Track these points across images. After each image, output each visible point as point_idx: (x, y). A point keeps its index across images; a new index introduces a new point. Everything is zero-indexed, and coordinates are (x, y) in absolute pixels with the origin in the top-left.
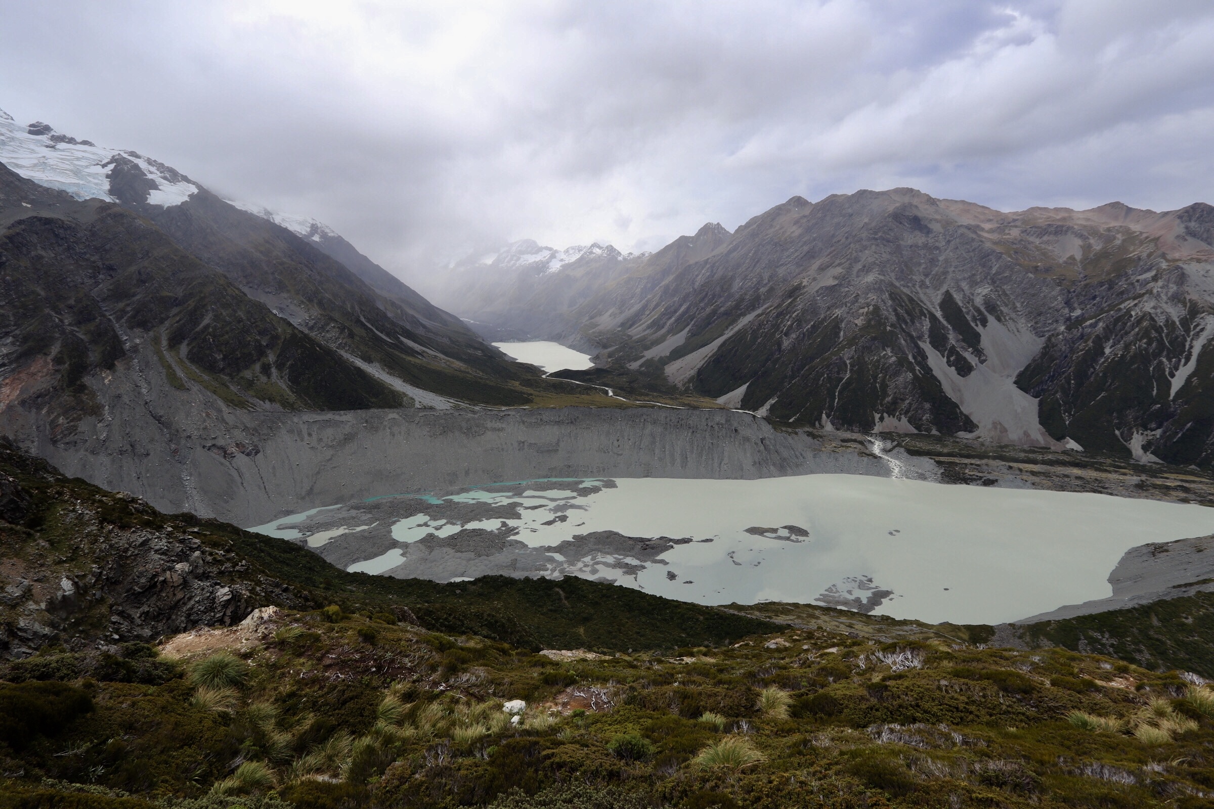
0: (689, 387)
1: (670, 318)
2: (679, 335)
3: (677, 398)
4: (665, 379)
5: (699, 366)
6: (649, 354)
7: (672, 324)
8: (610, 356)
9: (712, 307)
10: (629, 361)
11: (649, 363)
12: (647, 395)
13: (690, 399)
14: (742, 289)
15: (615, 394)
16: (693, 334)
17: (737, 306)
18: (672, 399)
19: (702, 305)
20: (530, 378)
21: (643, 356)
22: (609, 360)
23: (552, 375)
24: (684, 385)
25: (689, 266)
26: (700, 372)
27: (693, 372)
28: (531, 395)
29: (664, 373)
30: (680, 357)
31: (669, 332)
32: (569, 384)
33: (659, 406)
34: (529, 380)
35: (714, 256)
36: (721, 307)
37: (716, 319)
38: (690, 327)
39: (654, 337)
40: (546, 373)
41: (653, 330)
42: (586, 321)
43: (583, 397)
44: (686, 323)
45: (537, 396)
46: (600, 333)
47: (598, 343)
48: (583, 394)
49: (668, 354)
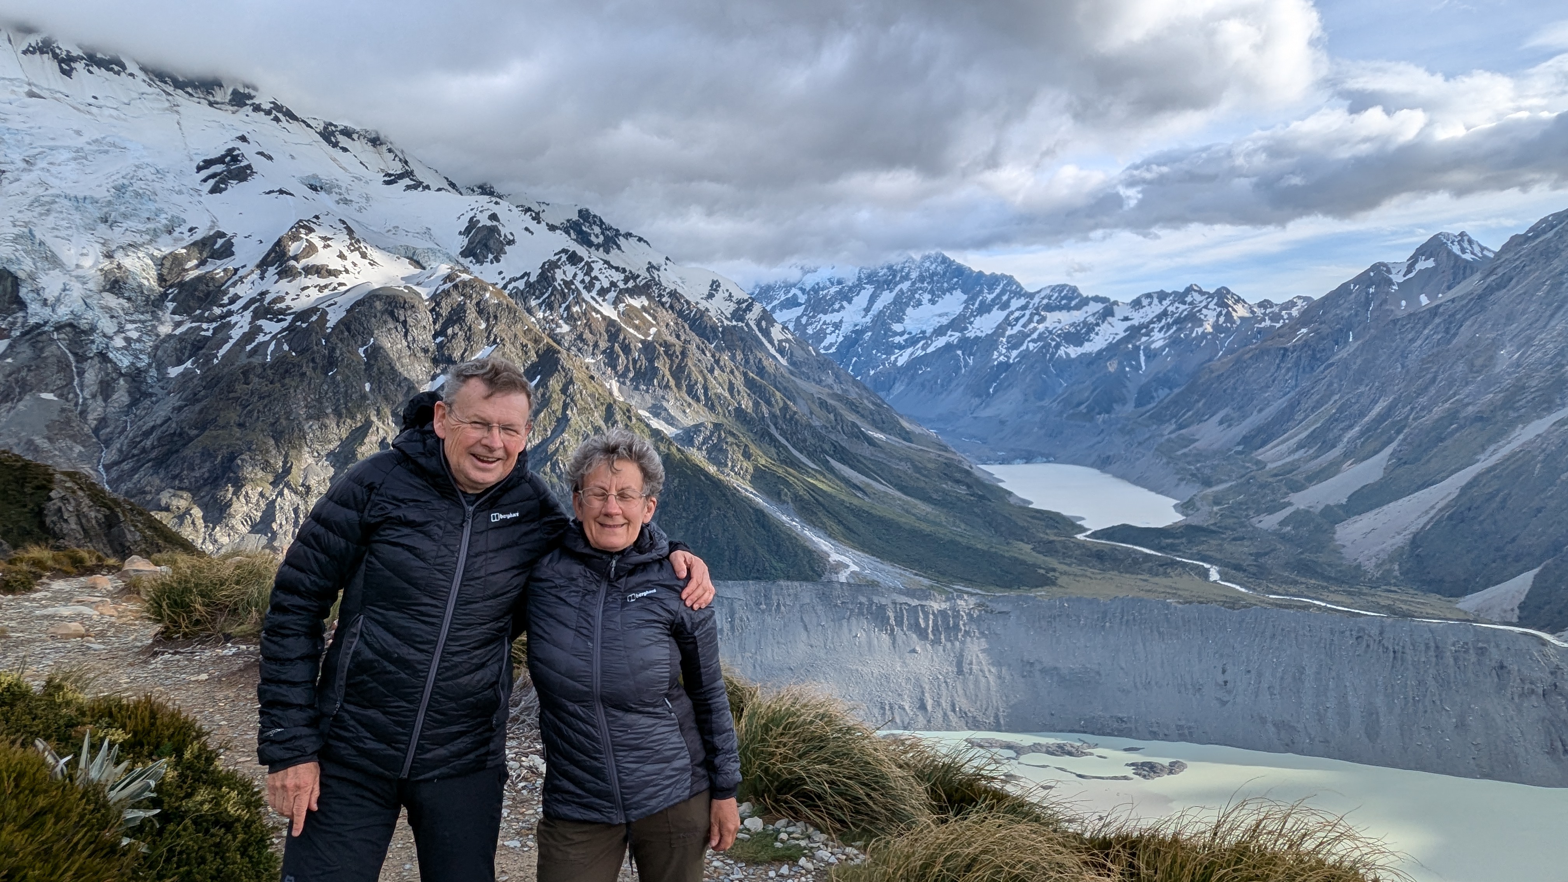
0: (1389, 571)
1: (1351, 427)
3: (1361, 593)
4: (1336, 551)
5: (1413, 529)
6: (1301, 501)
7: (1352, 441)
9: (1447, 405)
10: (1258, 512)
11: (1300, 518)
12: (1295, 583)
13: (1392, 595)
14: (1518, 366)
15: (1224, 576)
16: (1400, 461)
17: (1509, 403)
18: (1350, 593)
19: (1423, 400)
20: (1052, 538)
21: (1290, 504)
22: (1216, 509)
23: (1095, 535)
24: (1378, 566)
25: (1395, 322)
26: (1416, 541)
27: (1400, 540)
28: (1054, 570)
29: (1332, 539)
30: (1370, 508)
31: (1346, 456)
32: (1128, 552)
33: (1319, 608)
34: (1051, 542)
35: (1453, 301)
36: (1468, 404)
37: (1456, 430)
38: (1394, 445)
39: (1315, 465)
40: (1085, 530)
41: (1311, 451)
42: (1170, 433)
43: (1156, 579)
44: (1385, 438)
45: (1065, 573)
46: (1199, 456)
47: (1193, 475)
48: (1157, 575)
49: (1344, 501)
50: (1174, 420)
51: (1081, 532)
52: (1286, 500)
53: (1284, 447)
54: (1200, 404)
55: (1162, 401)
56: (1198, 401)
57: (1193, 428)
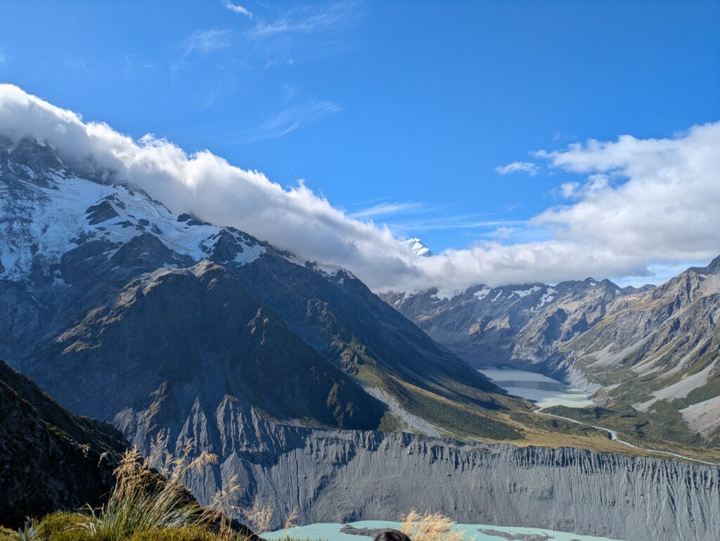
0: (718, 439)
1: (684, 355)
2: (697, 374)
3: (702, 451)
4: (685, 424)
6: (660, 395)
7: (687, 362)
8: (612, 393)
10: (636, 401)
11: (661, 405)
12: (662, 443)
15: (619, 437)
16: (715, 375)
18: (695, 450)
21: (653, 397)
22: (611, 398)
23: (545, 411)
24: (710, 435)
28: (523, 430)
29: (681, 418)
31: (683, 371)
32: (563, 421)
33: (679, 459)
34: (520, 414)
38: (711, 366)
39: (665, 376)
41: (663, 368)
42: (583, 355)
43: (582, 437)
44: (705, 362)
45: (529, 432)
46: (600, 369)
47: (597, 379)
48: (581, 435)
49: (685, 397)
50: (583, 349)
51: (537, 409)
52: (651, 395)
53: (647, 365)
54: (598, 341)
55: (576, 338)
56: (596, 339)
57: (595, 354)
